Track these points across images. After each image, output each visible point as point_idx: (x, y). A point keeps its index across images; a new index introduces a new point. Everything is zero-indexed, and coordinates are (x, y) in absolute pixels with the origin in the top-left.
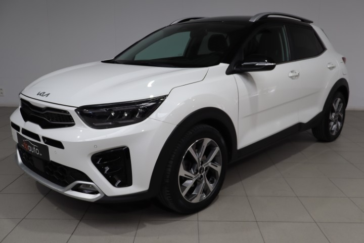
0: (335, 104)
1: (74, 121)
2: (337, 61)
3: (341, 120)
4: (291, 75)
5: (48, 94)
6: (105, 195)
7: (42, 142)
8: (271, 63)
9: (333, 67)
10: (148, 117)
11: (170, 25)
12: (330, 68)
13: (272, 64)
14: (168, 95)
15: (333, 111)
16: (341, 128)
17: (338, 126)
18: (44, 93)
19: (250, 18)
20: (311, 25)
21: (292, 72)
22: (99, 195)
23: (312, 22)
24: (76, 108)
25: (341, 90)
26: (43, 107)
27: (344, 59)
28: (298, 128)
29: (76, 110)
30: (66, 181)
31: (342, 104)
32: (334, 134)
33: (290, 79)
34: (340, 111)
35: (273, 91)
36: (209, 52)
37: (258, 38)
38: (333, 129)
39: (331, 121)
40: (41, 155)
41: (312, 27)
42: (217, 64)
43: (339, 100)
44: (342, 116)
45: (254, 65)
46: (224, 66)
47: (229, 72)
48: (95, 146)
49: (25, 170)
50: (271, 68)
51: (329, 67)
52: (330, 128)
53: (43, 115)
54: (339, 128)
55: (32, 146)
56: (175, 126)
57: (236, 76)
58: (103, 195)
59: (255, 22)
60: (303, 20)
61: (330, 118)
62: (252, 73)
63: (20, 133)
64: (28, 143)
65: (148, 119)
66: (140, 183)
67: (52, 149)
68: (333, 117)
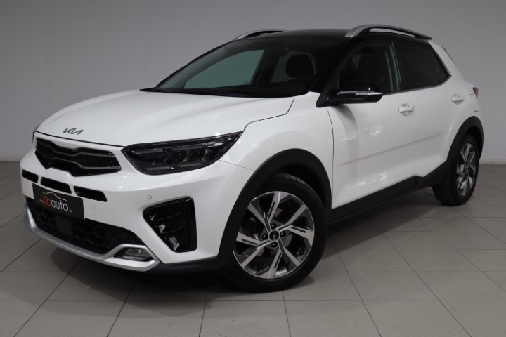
0: (464, 153)
1: (119, 165)
2: (465, 92)
3: (474, 174)
4: (402, 109)
5: (81, 131)
6: (161, 262)
7: (74, 194)
8: (376, 92)
9: (460, 101)
10: (218, 159)
11: (234, 41)
12: (455, 102)
13: (378, 93)
14: (242, 132)
15: (461, 162)
16: (474, 185)
17: (468, 183)
18: (75, 129)
19: (346, 32)
20: (429, 42)
21: (403, 105)
22: (152, 262)
23: (430, 39)
24: (122, 148)
25: (471, 133)
26: (74, 147)
27: (475, 90)
28: (414, 183)
29: (122, 151)
30: (106, 246)
31: (474, 153)
32: (463, 194)
33: (401, 115)
34: (471, 161)
35: (376, 133)
36: (288, 78)
37: (356, 60)
38: (461, 188)
39: (459, 176)
40: (71, 211)
41: (430, 46)
42: (304, 92)
43: (469, 146)
44: (474, 169)
45: (353, 95)
46: (313, 96)
47: (320, 104)
48: (150, 197)
49: (42, 236)
50: (376, 99)
51: (454, 100)
52: (458, 186)
53: (74, 159)
54: (471, 186)
55: (58, 201)
56: (253, 172)
57: (330, 109)
58: (158, 262)
59: (353, 38)
60: (417, 36)
61: (458, 171)
62: (350, 106)
63: (39, 184)
64: (51, 196)
65: (217, 162)
66: (207, 247)
67: (88, 203)
68: (462, 170)
